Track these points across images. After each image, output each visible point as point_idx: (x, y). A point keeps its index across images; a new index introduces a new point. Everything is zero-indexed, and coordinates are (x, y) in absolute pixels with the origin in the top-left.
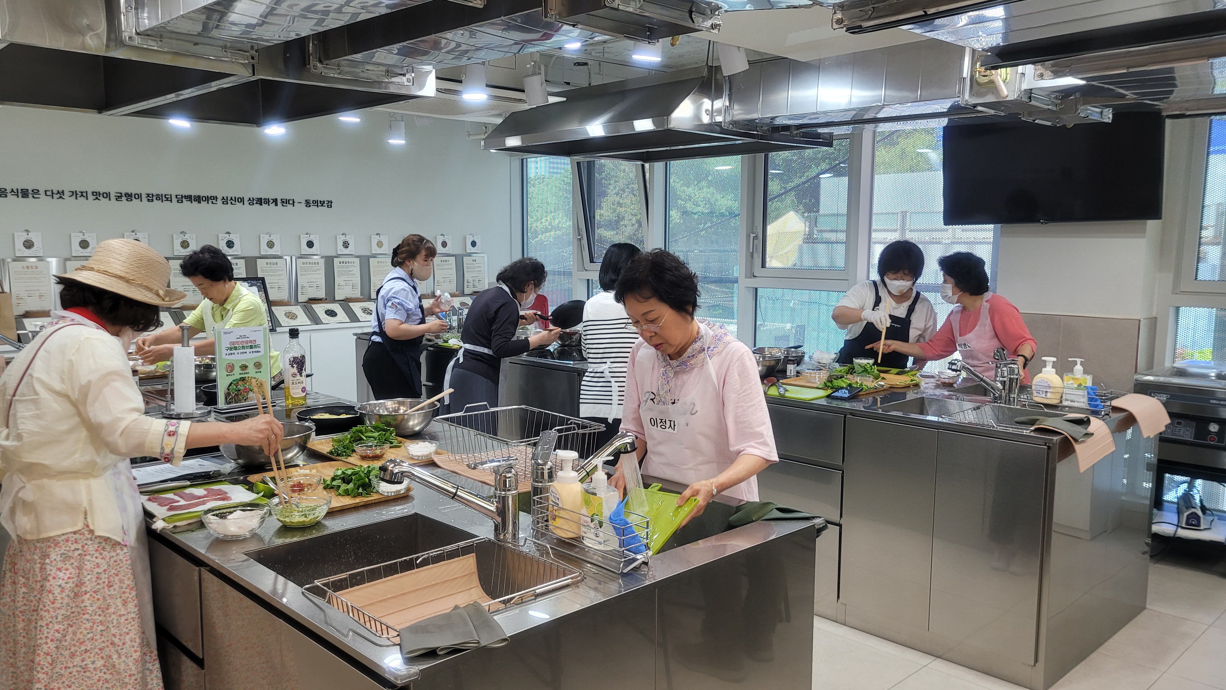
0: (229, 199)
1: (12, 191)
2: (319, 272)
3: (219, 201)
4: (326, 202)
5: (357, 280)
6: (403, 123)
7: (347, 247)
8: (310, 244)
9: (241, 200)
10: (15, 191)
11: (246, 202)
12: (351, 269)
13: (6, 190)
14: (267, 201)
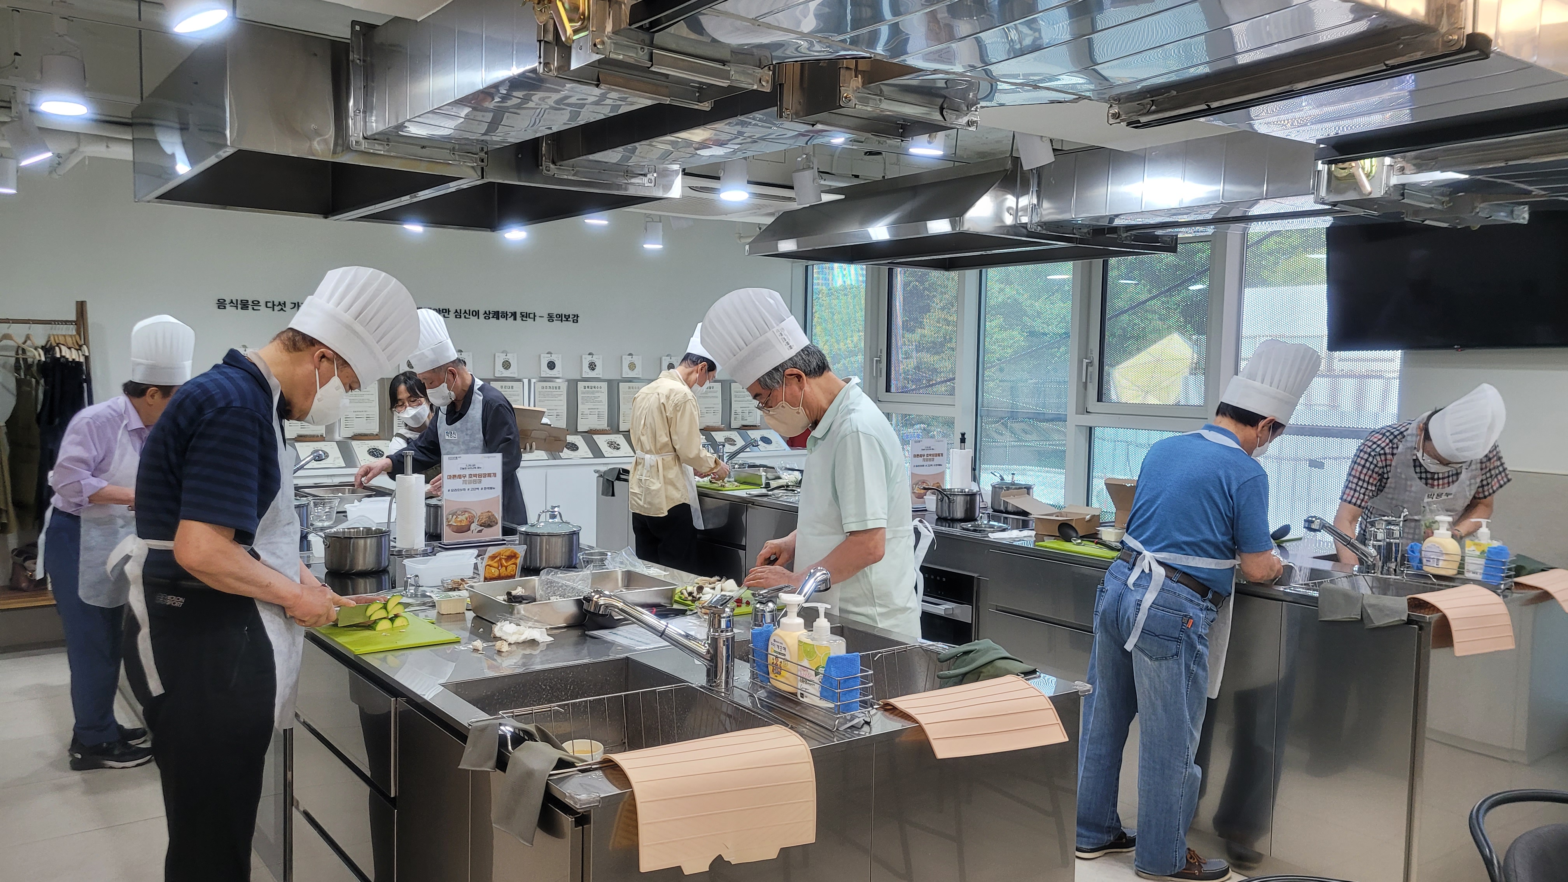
0: (463, 312)
1: (232, 302)
2: (559, 398)
3: (452, 315)
4: (571, 316)
5: (604, 408)
6: (661, 224)
7: (593, 369)
8: (551, 365)
9: (476, 314)
10: (234, 302)
11: (482, 316)
12: (597, 395)
13: (225, 301)
14: (505, 315)
